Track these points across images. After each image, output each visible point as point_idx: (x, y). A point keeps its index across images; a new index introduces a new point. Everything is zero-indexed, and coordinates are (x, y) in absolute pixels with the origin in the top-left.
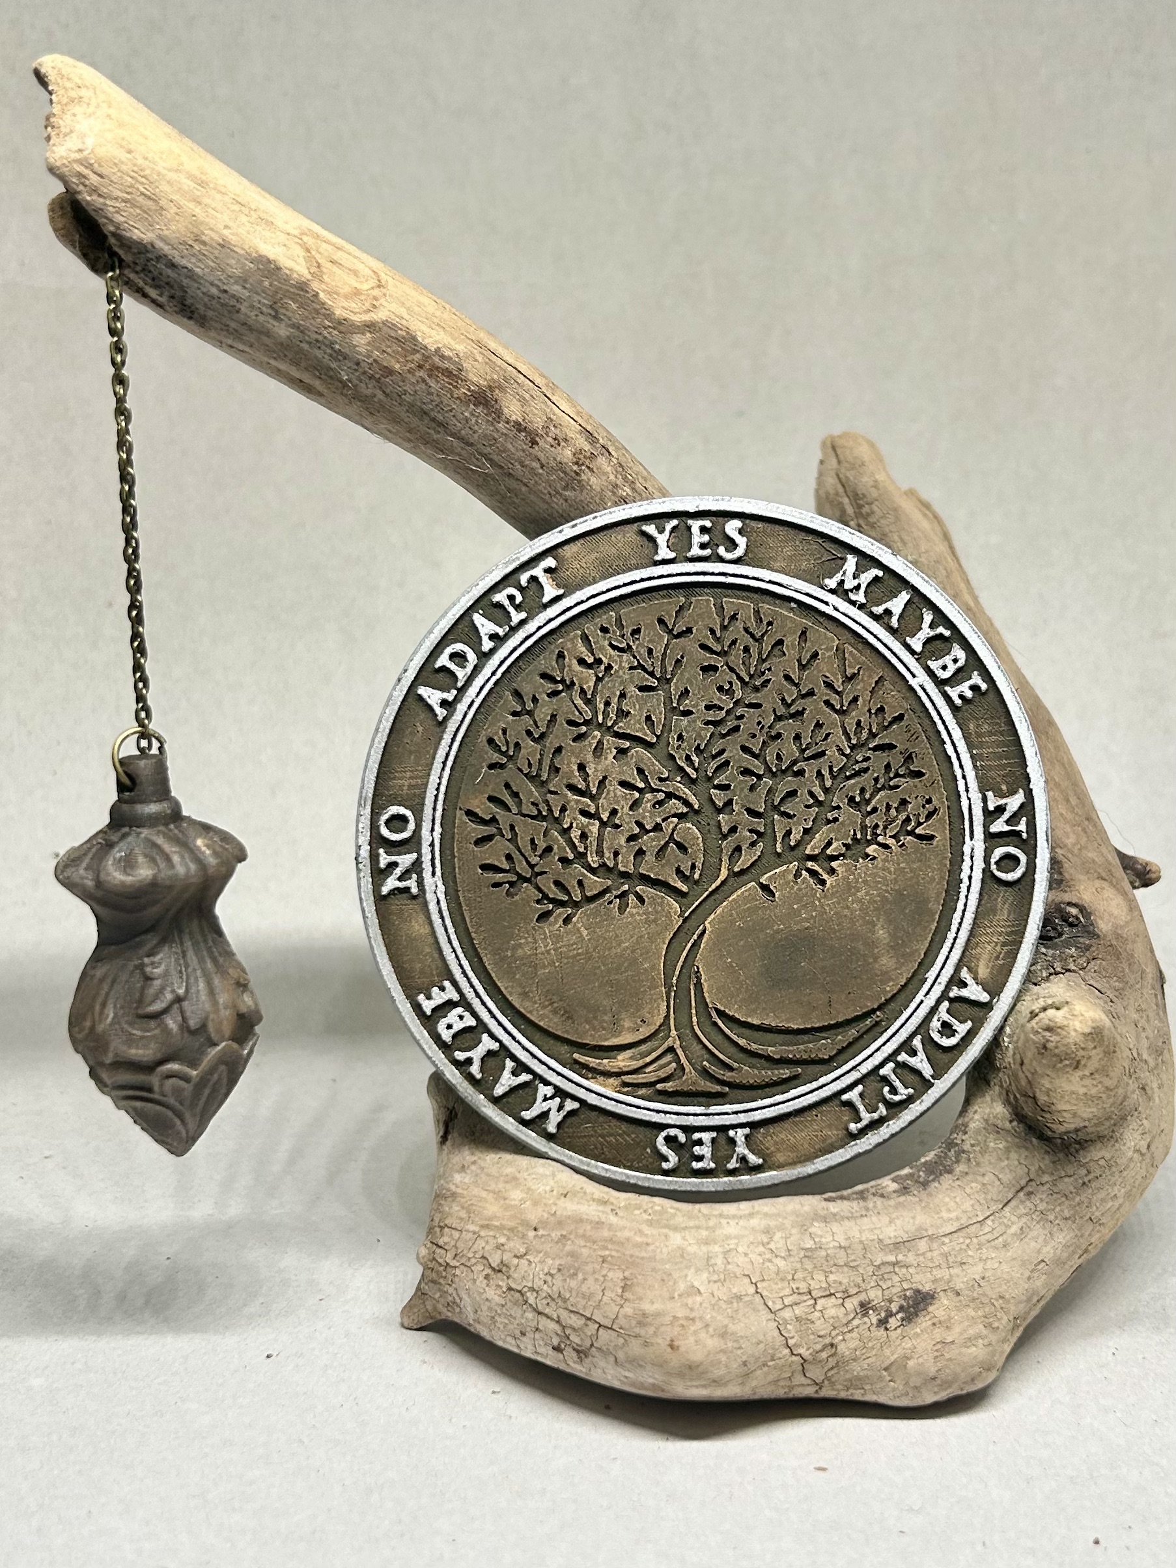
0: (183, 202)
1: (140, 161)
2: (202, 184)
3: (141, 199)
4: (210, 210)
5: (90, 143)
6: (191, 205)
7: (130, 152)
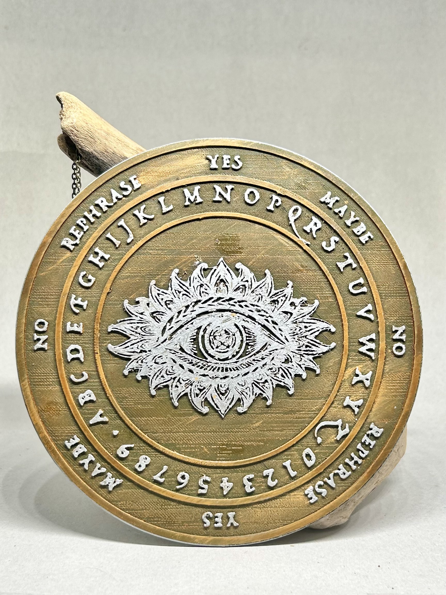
0: (102, 139)
1: (90, 127)
2: (108, 134)
3: (89, 138)
4: (110, 142)
5: (75, 120)
6: (105, 141)
7: (87, 124)
